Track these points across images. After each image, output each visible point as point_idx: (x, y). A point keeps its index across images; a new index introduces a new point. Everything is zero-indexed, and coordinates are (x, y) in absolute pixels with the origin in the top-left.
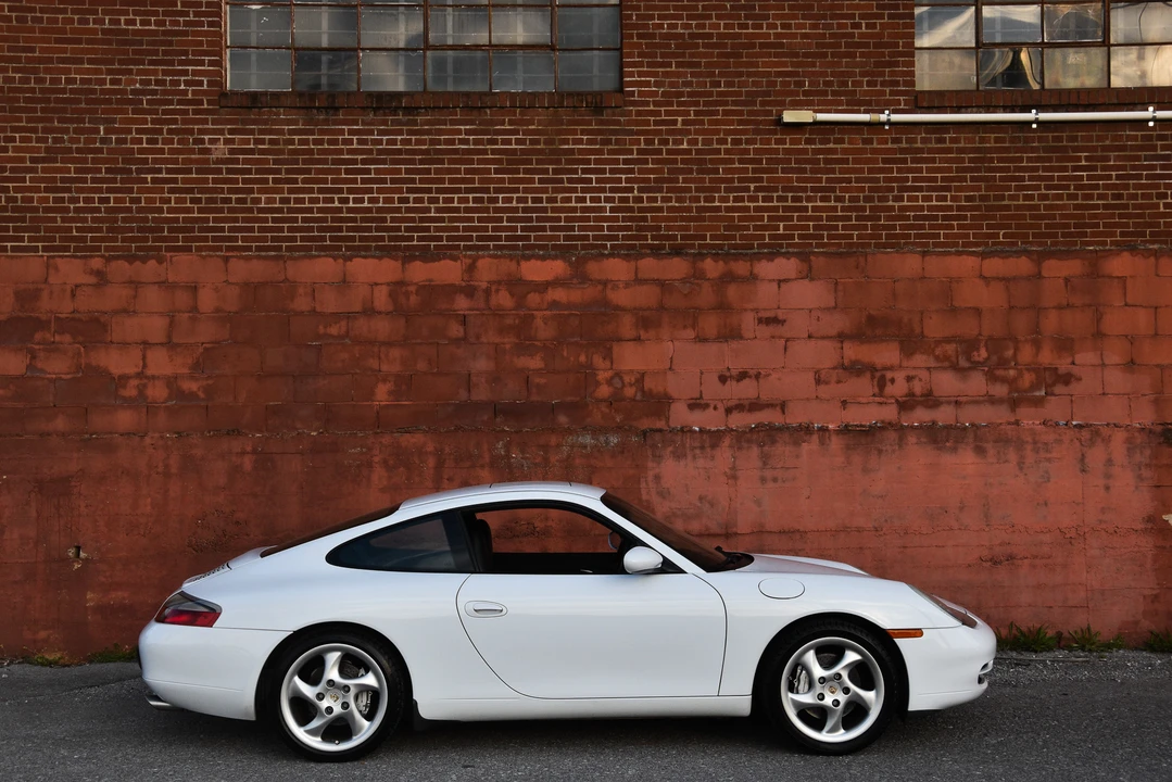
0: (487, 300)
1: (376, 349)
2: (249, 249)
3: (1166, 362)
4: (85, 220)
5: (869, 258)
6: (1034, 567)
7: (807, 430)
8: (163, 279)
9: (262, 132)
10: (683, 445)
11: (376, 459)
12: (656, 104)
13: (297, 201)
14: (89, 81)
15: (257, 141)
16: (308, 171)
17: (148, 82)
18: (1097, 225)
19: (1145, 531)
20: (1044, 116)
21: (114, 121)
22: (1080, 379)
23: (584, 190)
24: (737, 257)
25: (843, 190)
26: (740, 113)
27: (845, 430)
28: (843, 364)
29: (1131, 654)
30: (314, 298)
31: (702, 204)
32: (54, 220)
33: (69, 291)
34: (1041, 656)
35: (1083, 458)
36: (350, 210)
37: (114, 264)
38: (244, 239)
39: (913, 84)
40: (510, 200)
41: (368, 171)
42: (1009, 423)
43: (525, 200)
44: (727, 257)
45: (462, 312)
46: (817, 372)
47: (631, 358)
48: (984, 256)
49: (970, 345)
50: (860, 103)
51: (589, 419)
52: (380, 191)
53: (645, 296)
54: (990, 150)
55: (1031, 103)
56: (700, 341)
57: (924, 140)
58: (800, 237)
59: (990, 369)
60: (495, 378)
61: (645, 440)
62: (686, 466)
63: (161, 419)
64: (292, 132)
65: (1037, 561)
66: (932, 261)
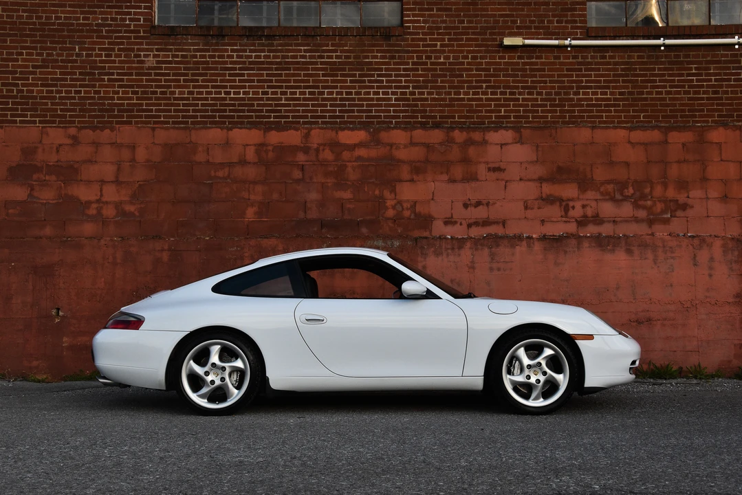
0: (317, 156)
1: (247, 186)
2: (168, 123)
4: (65, 104)
5: (558, 130)
6: (664, 325)
7: (519, 238)
8: (114, 141)
9: (177, 50)
10: (440, 247)
11: (246, 255)
12: (424, 34)
13: (199, 93)
14: (69, 18)
15: (174, 56)
16: (206, 75)
17: (106, 19)
18: (703, 110)
19: (735, 303)
20: (668, 42)
21: (85, 43)
22: (692, 207)
23: (378, 87)
24: (474, 130)
25: (541, 88)
26: (476, 40)
27: (544, 238)
28: (542, 197)
29: (728, 380)
30: (208, 154)
31: (453, 96)
32: (46, 104)
33: (55, 148)
34: (668, 381)
35: (695, 257)
36: (231, 99)
37: (83, 132)
38: (165, 117)
39: (585, 22)
40: (332, 93)
41: (243, 75)
42: (648, 235)
43: (341, 93)
44: (468, 129)
45: (301, 163)
46: (525, 202)
47: (408, 192)
48: (631, 129)
49: (622, 185)
50: (553, 33)
51: (381, 231)
52: (250, 87)
53: (417, 153)
54: (635, 63)
55: (660, 34)
56: (451, 182)
57: (592, 57)
58: (515, 117)
59: (635, 201)
60: (322, 204)
61: (416, 244)
62: (442, 260)
63: (112, 229)
64: (195, 50)
65: (665, 322)
66: (598, 132)
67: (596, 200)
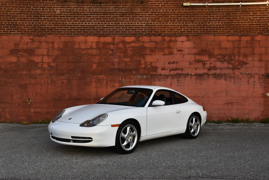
0: (117, 46)
1: (93, 57)
2: (65, 34)
3: (268, 60)
4: (29, 27)
5: (202, 36)
6: (237, 105)
7: (187, 75)
8: (46, 41)
9: (67, 8)
10: (160, 78)
11: (93, 81)
12: (155, 1)
15: (66, 10)
16: (78, 17)
18: (254, 29)
19: (262, 97)
20: (243, 4)
21: (35, 5)
22: (248, 64)
23: (139, 21)
24: (172, 36)
25: (197, 21)
26: (174, 3)
27: (196, 75)
28: (196, 60)
29: (258, 124)
30: (79, 45)
31: (165, 24)
32: (22, 27)
33: (26, 43)
34: (237, 124)
35: (249, 81)
36: (87, 25)
37: (35, 37)
38: (64, 32)
40: (122, 23)
41: (91, 17)
42: (232, 73)
43: (125, 23)
44: (170, 36)
45: (112, 48)
46: (190, 62)
47: (149, 59)
48: (228, 36)
49: (224, 56)
50: (201, 1)
51: (140, 72)
52: (94, 21)
53: (152, 45)
54: (230, 12)
55: (240, 1)
56: (164, 55)
57: (215, 10)
58: (187, 32)
59: (228, 61)
60: (119, 63)
61: (152, 77)
62: (161, 82)
63: (46, 72)
64: (74, 8)
65: (238, 104)
66: (216, 37)
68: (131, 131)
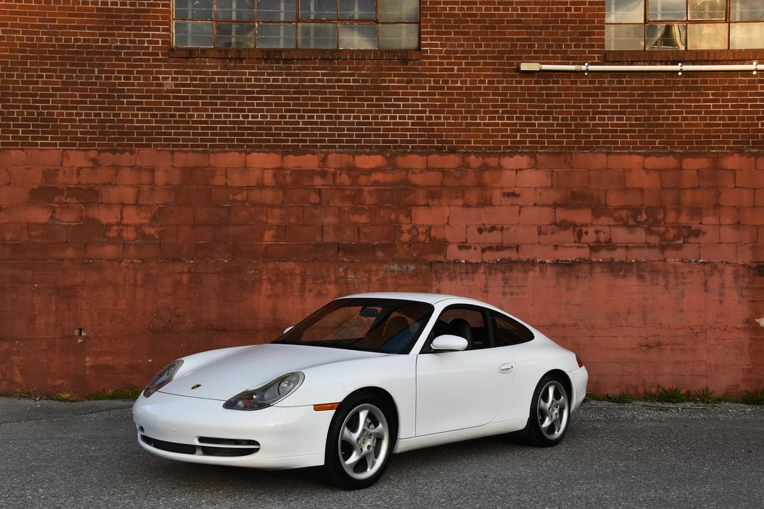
0: (334, 180)
2: (187, 146)
3: (760, 223)
4: (85, 127)
5: (574, 156)
6: (674, 350)
7: (532, 263)
8: (133, 164)
9: (195, 73)
10: (455, 271)
11: (264, 277)
12: (441, 58)
14: (88, 41)
15: (192, 79)
16: (223, 98)
17: (125, 41)
18: (718, 137)
19: (744, 329)
20: (686, 68)
21: (103, 65)
22: (705, 233)
23: (395, 112)
24: (490, 155)
25: (558, 113)
26: (494, 64)
27: (556, 263)
28: (555, 222)
29: (733, 405)
30: (227, 177)
31: (469, 121)
32: (67, 127)
33: (76, 171)
34: (676, 405)
35: (706, 282)
36: (250, 123)
37: (103, 155)
38: (184, 140)
39: (603, 46)
40: (349, 117)
41: (261, 99)
42: (660, 261)
43: (358, 117)
44: (484, 154)
45: (318, 187)
46: (539, 227)
47: (423, 217)
48: (646, 155)
49: (636, 211)
50: (570, 58)
51: (396, 255)
52: (268, 111)
53: (433, 178)
54: (652, 89)
55: (678, 59)
56: (466, 207)
57: (609, 82)
58: (530, 142)
59: (648, 226)
60: (338, 228)
61: (431, 268)
62: (457, 284)
63: (132, 251)
64: (214, 74)
65: (675, 347)
66: (613, 158)
67: (609, 226)
68: (370, 424)
